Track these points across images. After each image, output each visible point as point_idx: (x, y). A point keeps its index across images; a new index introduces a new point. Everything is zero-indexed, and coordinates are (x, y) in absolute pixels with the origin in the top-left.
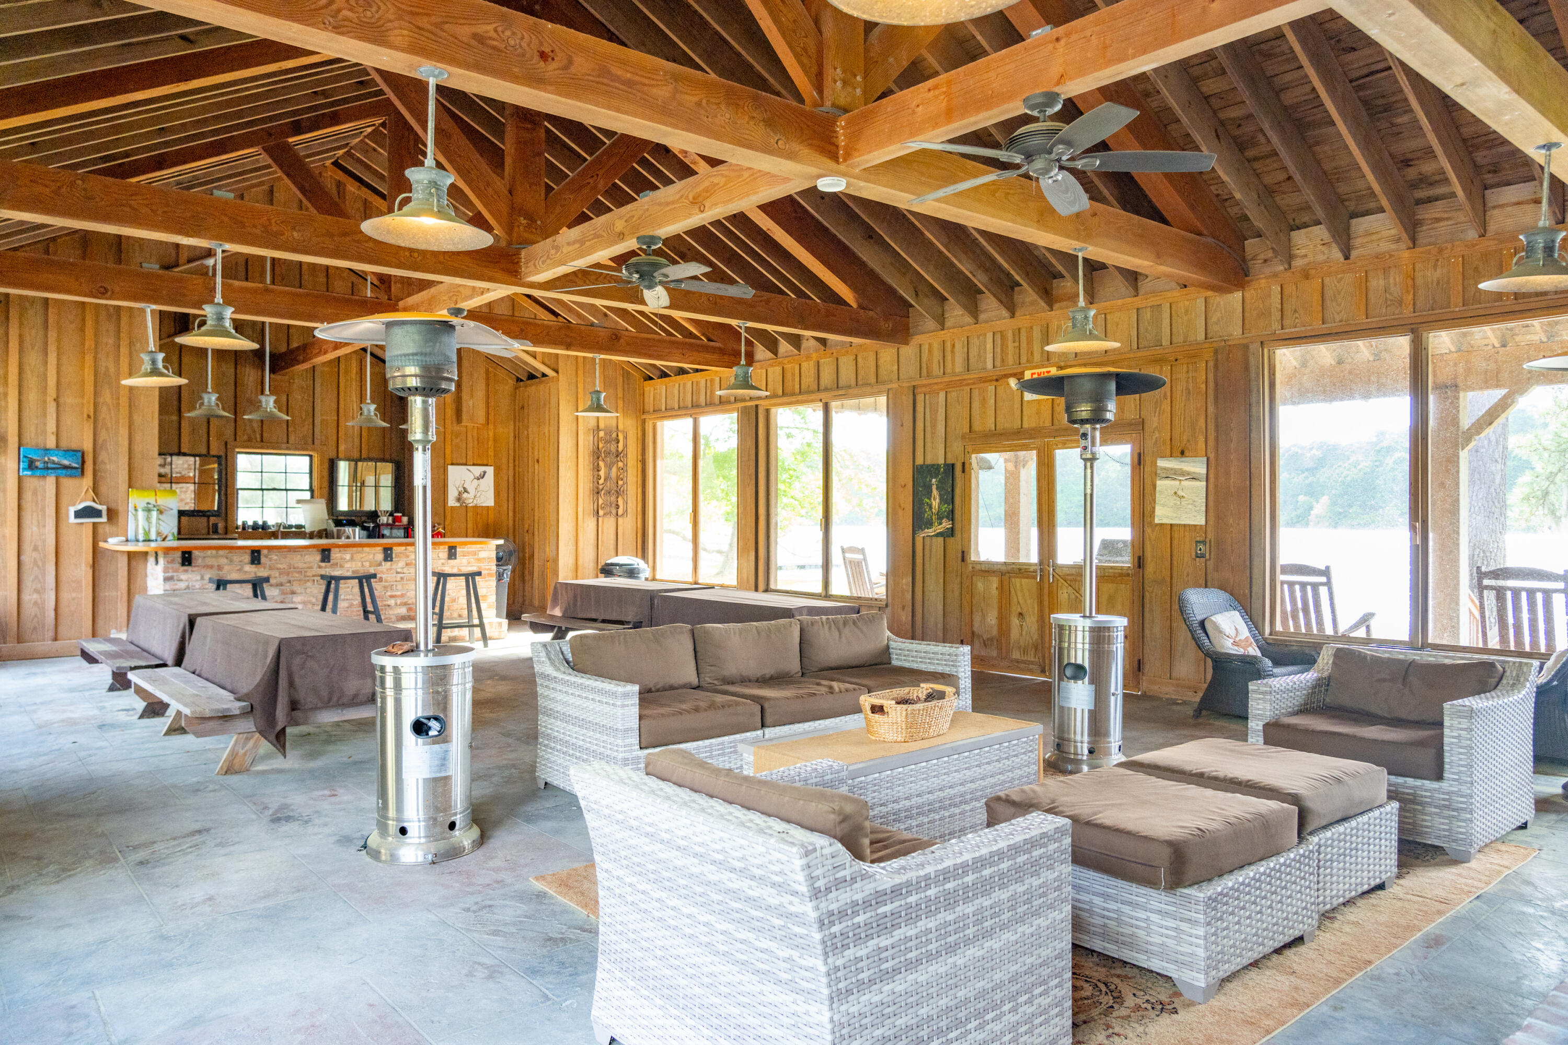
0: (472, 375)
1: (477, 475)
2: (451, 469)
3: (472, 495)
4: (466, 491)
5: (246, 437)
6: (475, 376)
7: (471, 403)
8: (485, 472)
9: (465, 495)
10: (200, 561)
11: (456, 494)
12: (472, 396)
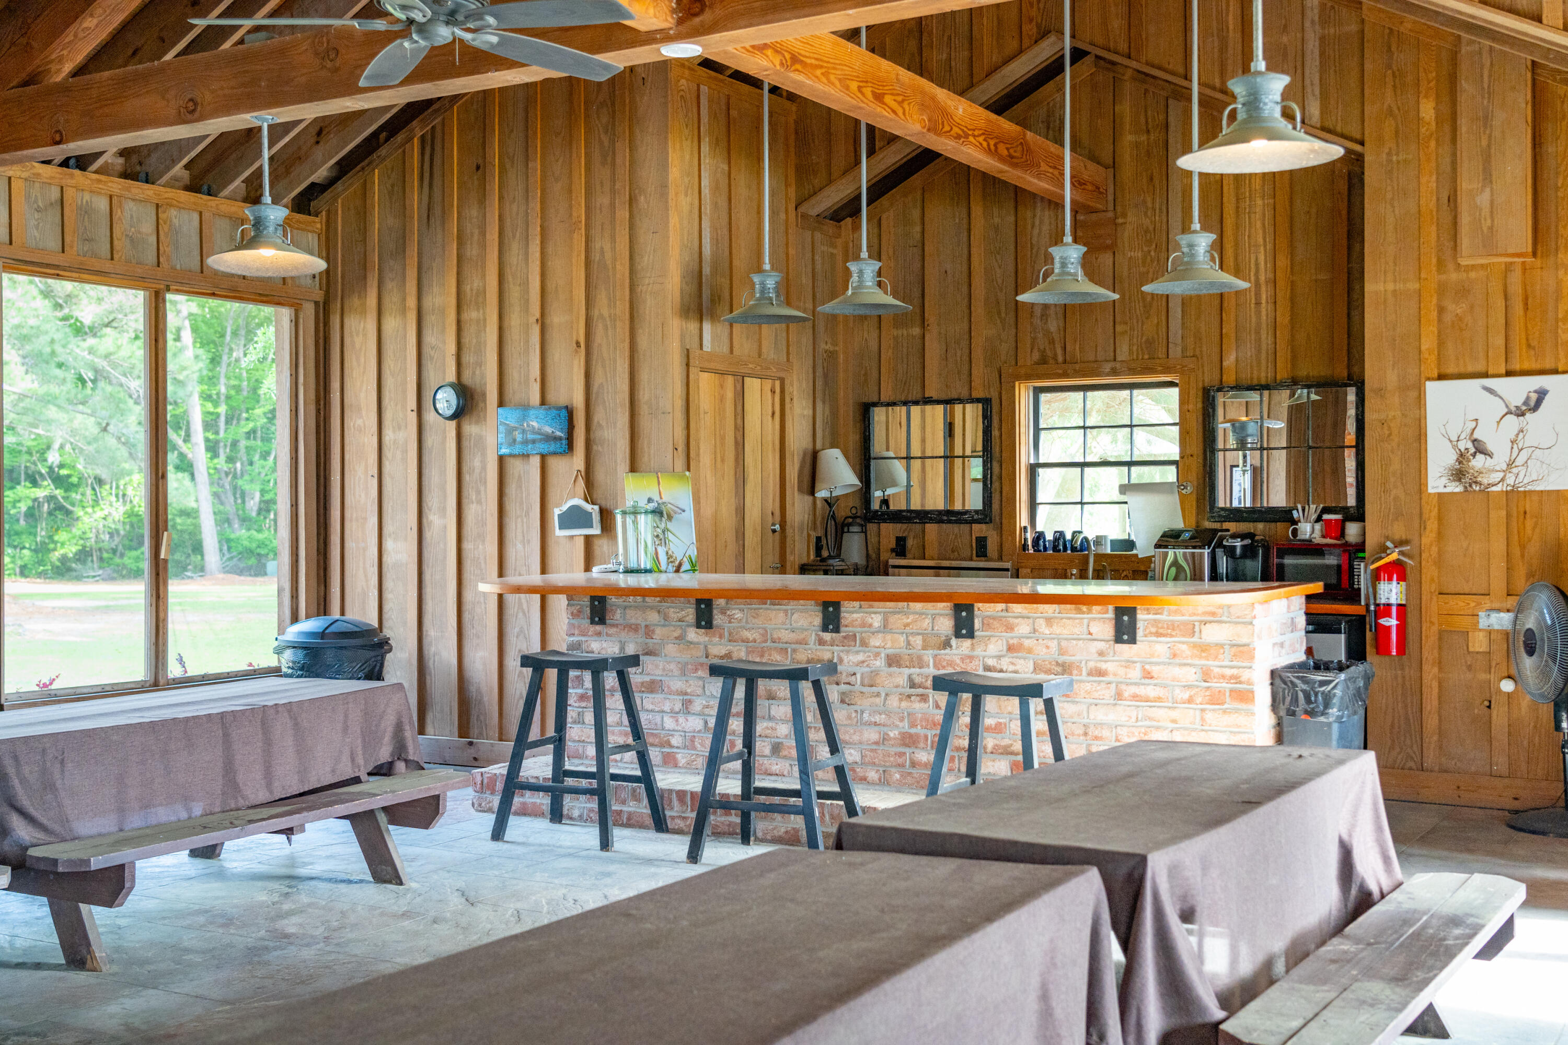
0: (1486, 120)
1: (1517, 401)
2: (1433, 389)
3: (1500, 459)
4: (1480, 449)
5: (1036, 356)
6: (1499, 117)
7: (1484, 199)
8: (1542, 394)
9: (1479, 462)
10: (618, 615)
11: (1451, 458)
12: (1488, 177)
